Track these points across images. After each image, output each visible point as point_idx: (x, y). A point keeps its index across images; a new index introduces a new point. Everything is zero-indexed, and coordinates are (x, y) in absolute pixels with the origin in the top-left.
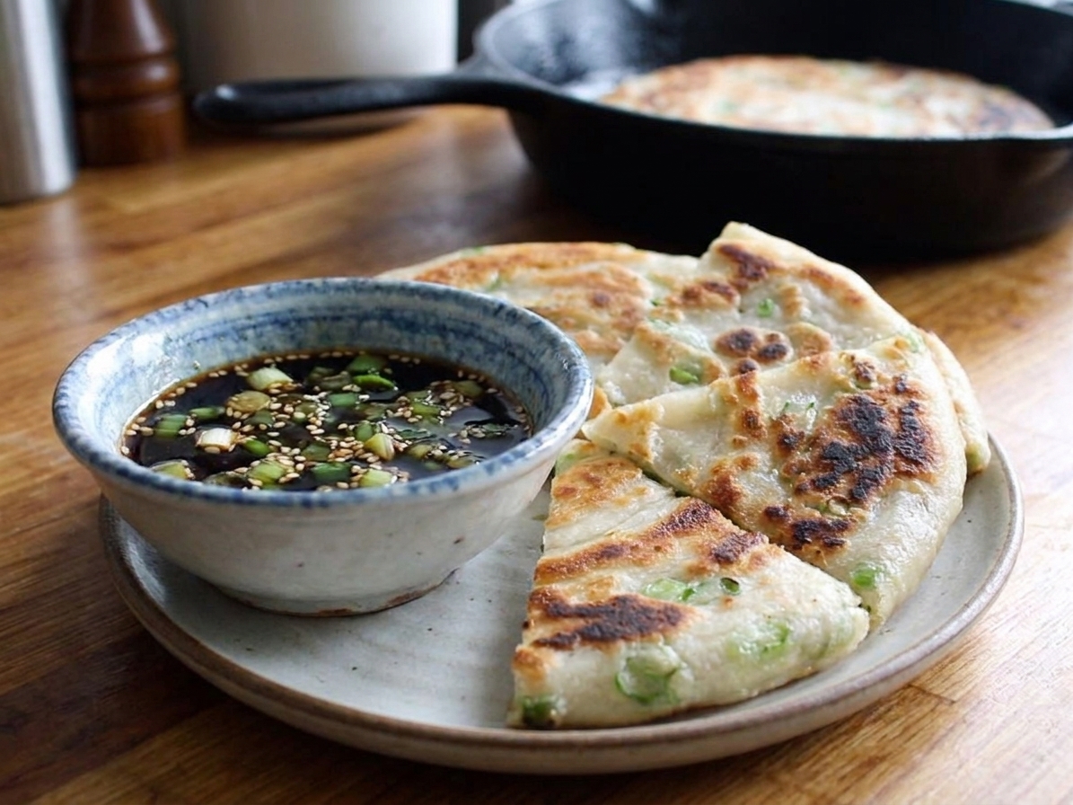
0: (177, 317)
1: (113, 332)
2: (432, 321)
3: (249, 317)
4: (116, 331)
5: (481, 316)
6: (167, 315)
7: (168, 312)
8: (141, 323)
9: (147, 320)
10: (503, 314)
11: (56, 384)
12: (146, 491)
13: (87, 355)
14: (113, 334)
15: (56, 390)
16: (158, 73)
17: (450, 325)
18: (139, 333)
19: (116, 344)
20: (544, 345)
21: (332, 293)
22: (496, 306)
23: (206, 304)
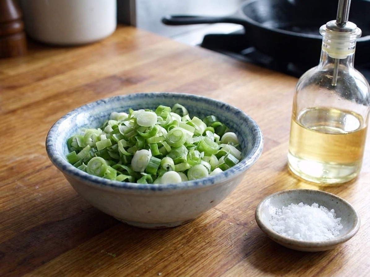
0: (94, 107)
1: (68, 113)
2: (195, 110)
3: (122, 107)
4: (69, 113)
5: (215, 108)
6: (89, 106)
7: (90, 105)
8: (80, 110)
9: (82, 108)
10: (224, 108)
11: (46, 136)
12: (87, 182)
13: (58, 123)
14: (68, 114)
15: (47, 138)
16: (17, 26)
17: (203, 111)
18: (79, 114)
19: (69, 118)
20: (242, 121)
21: (155, 98)
22: (222, 105)
23: (105, 102)
